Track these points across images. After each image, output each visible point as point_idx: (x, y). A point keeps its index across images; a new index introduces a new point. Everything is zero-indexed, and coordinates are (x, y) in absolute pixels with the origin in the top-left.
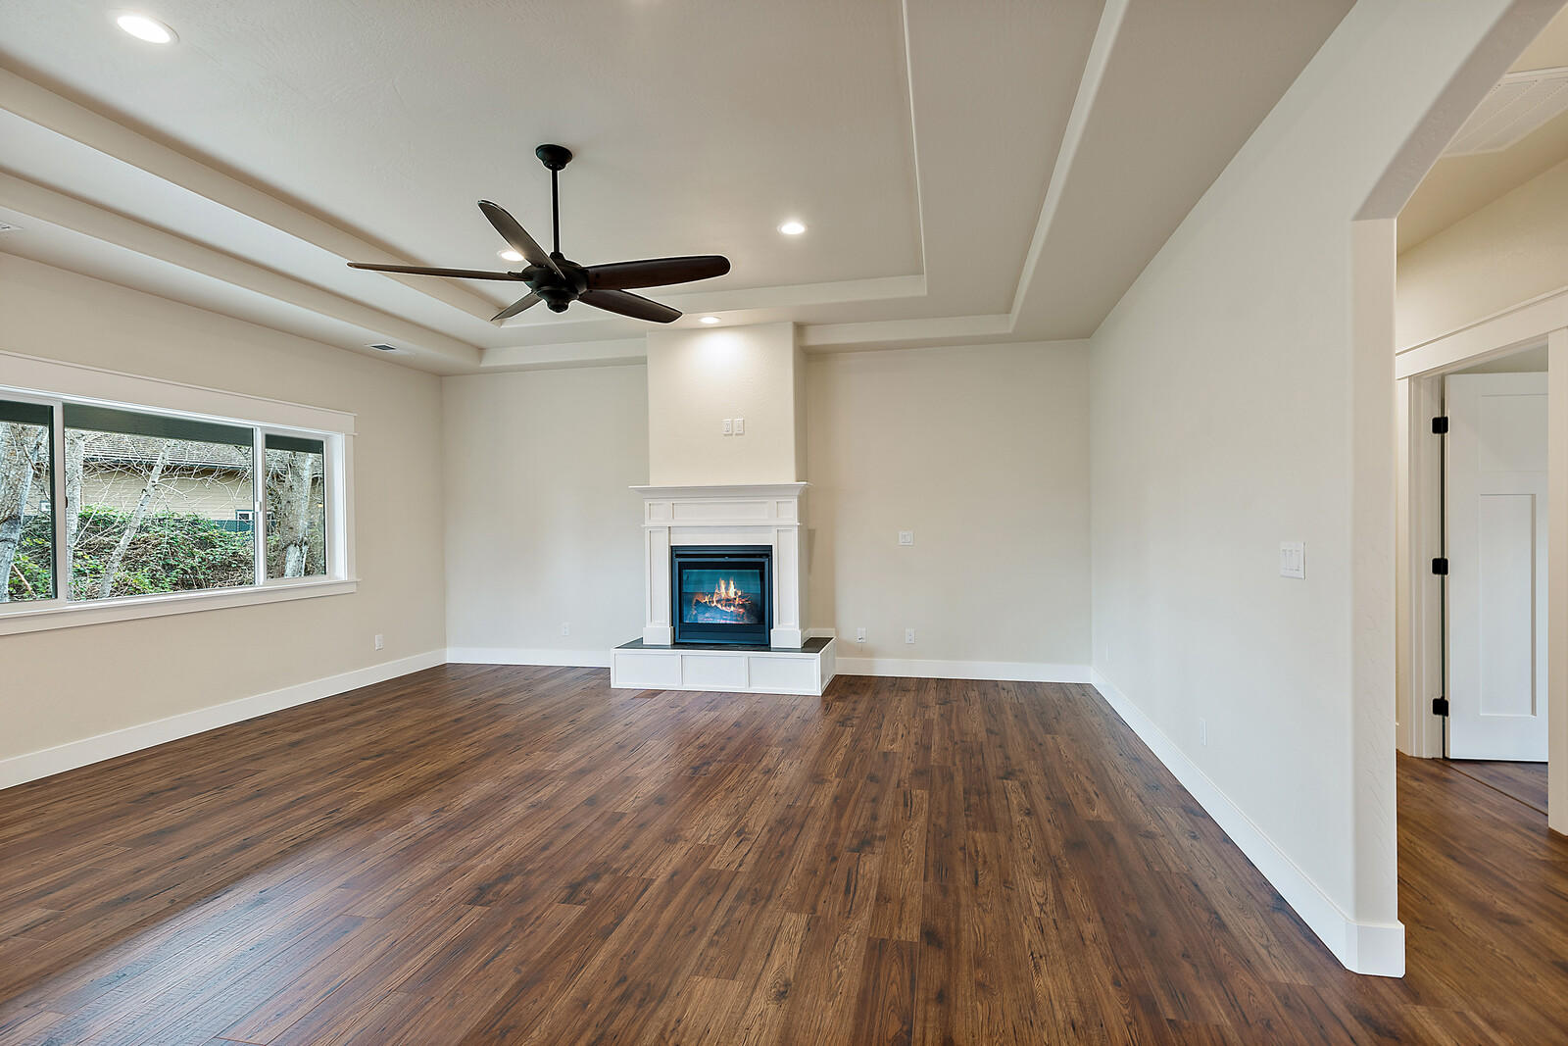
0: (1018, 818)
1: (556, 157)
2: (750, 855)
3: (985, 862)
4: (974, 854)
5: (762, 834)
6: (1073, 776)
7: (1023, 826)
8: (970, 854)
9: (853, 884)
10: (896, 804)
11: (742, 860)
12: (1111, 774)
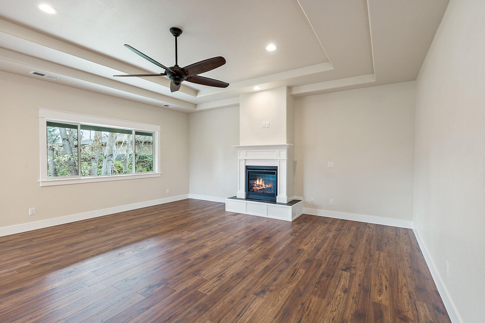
0: (338, 292)
1: (177, 32)
2: (216, 287)
3: (308, 314)
4: (306, 309)
5: (228, 278)
6: (378, 275)
7: (338, 298)
8: (304, 309)
9: (244, 312)
10: (288, 275)
11: (211, 289)
12: (400, 277)
